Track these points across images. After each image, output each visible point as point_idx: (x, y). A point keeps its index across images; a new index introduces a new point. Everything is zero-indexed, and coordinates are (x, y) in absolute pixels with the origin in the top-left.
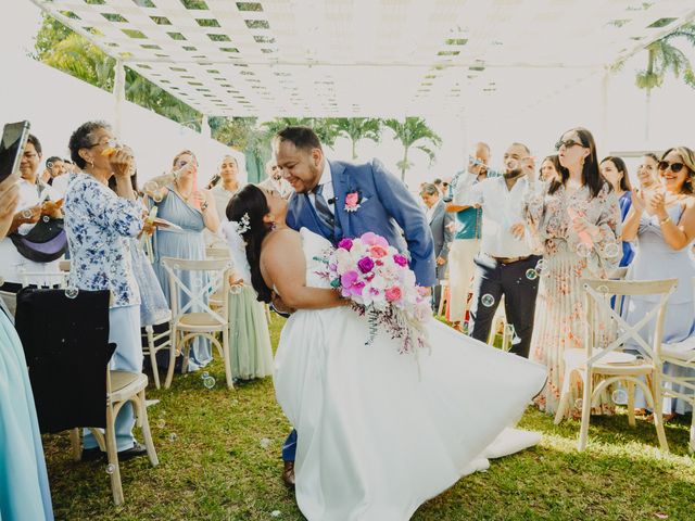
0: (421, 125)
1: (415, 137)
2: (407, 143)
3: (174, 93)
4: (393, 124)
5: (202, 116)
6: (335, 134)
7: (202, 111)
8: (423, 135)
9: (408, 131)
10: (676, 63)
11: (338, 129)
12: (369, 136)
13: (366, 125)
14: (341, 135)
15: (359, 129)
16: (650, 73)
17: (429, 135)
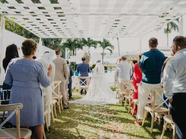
0: (108, 43)
1: (106, 46)
2: (104, 48)
3: (34, 33)
4: (100, 42)
5: (39, 38)
6: (83, 45)
7: (39, 36)
8: (108, 46)
9: (104, 44)
10: (174, 27)
11: (84, 44)
12: (93, 46)
13: (92, 42)
14: (85, 46)
15: (90, 44)
16: (168, 29)
17: (110, 45)
